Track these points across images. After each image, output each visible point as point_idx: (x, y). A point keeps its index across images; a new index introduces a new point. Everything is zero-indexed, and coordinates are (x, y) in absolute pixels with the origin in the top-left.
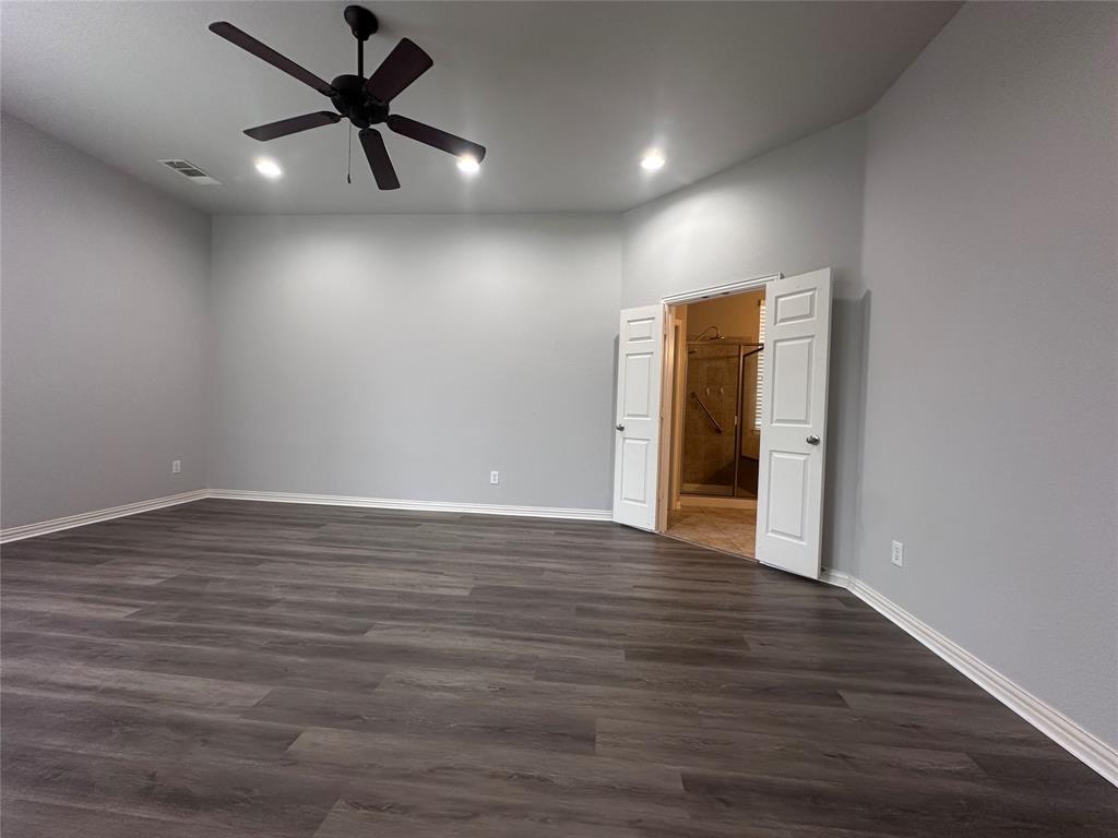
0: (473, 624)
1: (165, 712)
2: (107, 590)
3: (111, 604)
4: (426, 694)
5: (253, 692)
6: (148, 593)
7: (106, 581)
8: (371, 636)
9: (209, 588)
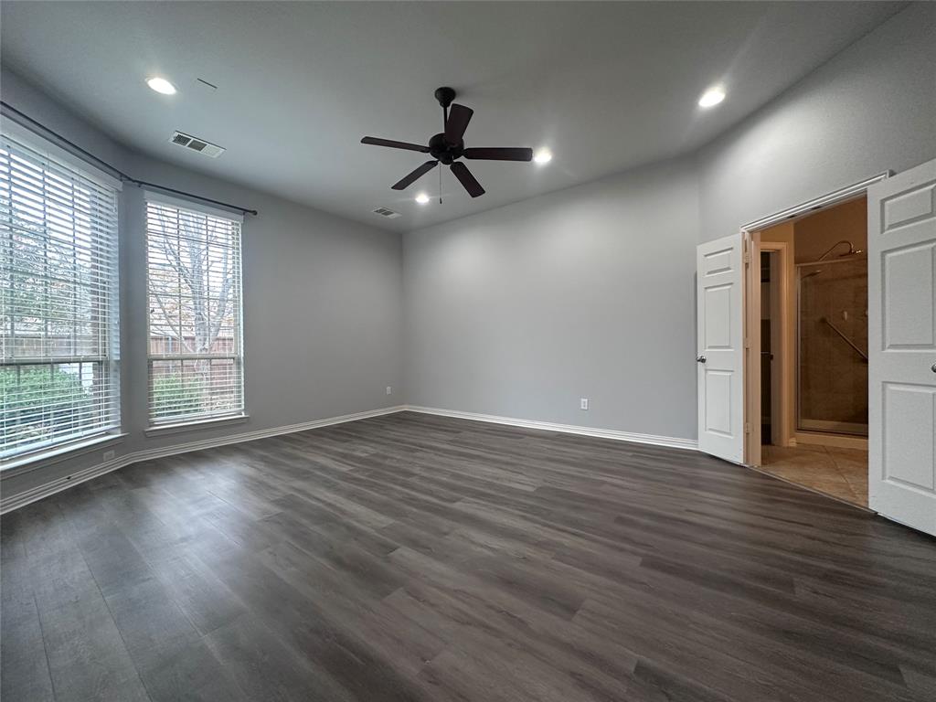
0: (527, 512)
1: (346, 520)
2: (345, 456)
3: (344, 463)
4: (473, 547)
5: (385, 520)
6: (360, 460)
7: (346, 452)
8: (457, 506)
9: (387, 462)
